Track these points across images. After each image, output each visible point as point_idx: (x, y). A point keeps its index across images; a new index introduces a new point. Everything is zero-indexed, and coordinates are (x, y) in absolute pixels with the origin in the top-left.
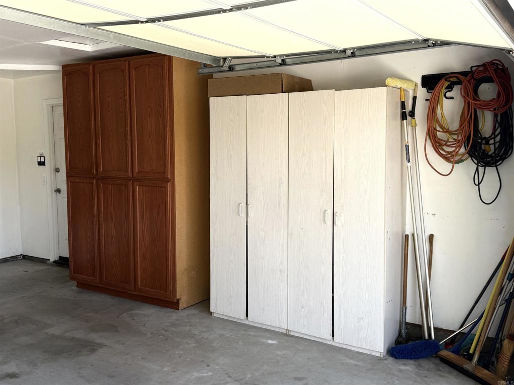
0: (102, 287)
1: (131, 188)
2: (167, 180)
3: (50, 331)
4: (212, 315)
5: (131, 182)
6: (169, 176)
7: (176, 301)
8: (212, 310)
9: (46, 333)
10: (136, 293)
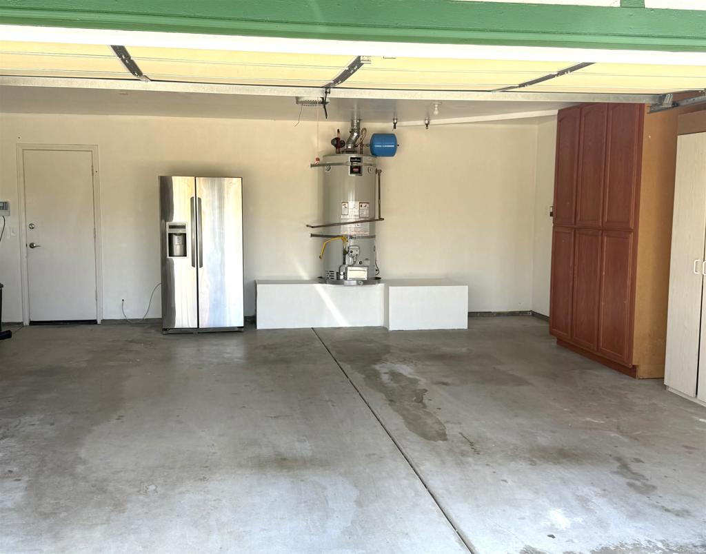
0: (573, 345)
1: (600, 238)
2: (630, 231)
3: (499, 367)
4: (666, 389)
5: (600, 232)
6: (632, 226)
7: (631, 367)
8: (666, 383)
9: (494, 368)
10: (599, 354)
